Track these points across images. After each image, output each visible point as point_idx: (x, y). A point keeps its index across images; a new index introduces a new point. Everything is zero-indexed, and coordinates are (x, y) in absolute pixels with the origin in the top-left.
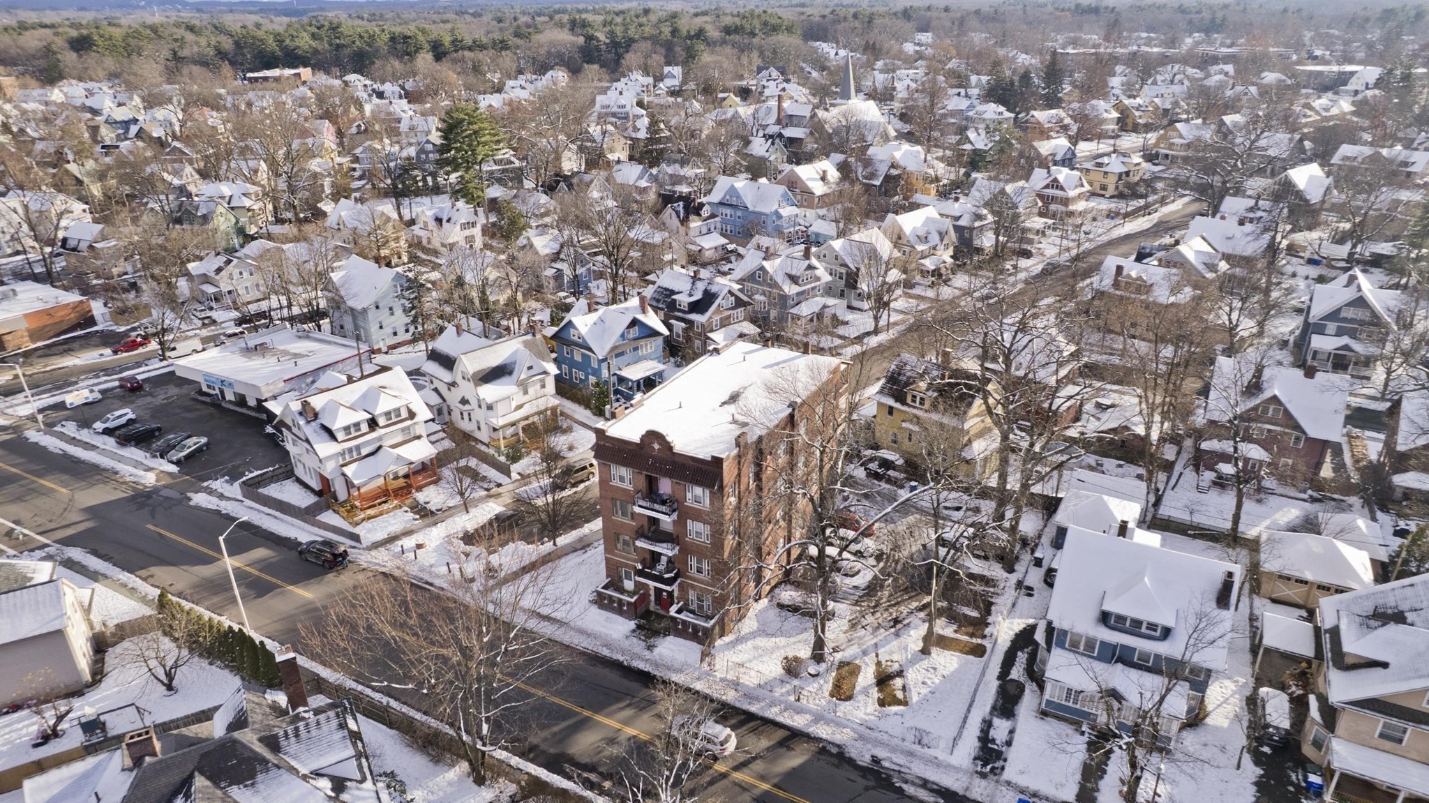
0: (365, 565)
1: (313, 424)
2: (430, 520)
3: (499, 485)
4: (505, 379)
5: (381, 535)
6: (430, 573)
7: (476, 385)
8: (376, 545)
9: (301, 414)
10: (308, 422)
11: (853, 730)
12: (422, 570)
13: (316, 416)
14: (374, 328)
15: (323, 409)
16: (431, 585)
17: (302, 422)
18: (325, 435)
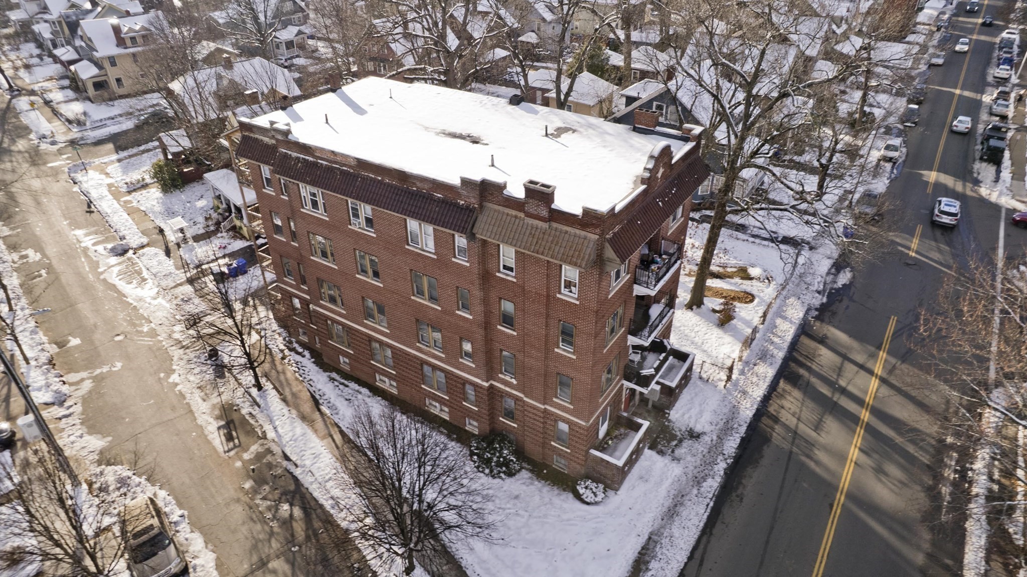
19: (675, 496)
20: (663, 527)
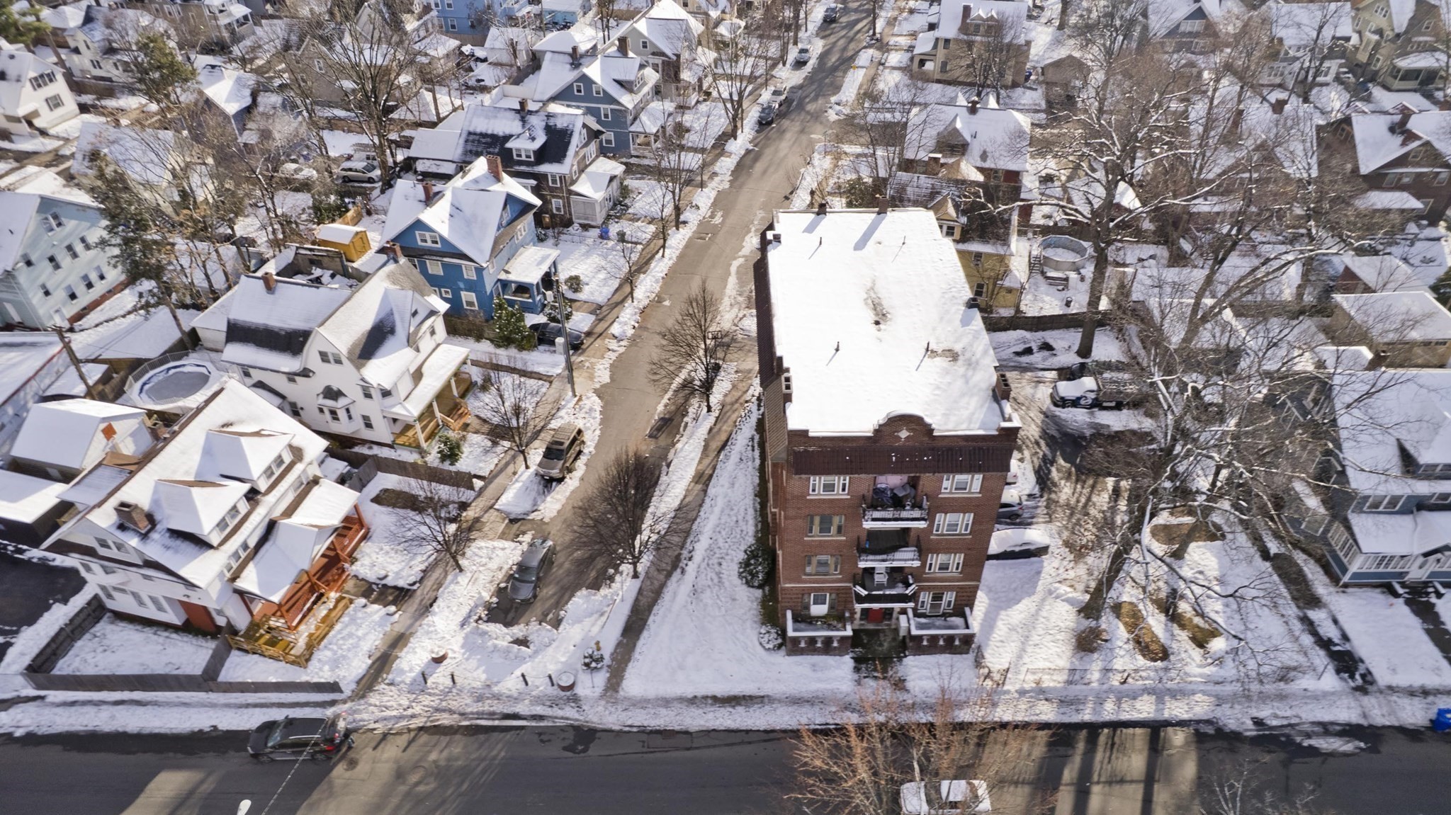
0: (381, 728)
1: (155, 536)
2: (413, 605)
3: (464, 506)
4: (390, 343)
5: (358, 665)
6: (497, 697)
7: (359, 367)
8: (367, 684)
9: (122, 527)
10: (144, 536)
11: (1204, 693)
12: (480, 699)
13: (150, 518)
14: (36, 298)
15: (156, 502)
16: (515, 716)
17: (133, 541)
18: (187, 547)
19: (817, 697)
20: (780, 701)
